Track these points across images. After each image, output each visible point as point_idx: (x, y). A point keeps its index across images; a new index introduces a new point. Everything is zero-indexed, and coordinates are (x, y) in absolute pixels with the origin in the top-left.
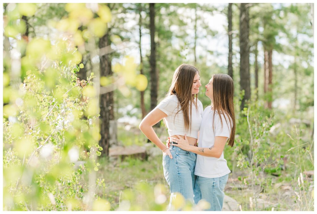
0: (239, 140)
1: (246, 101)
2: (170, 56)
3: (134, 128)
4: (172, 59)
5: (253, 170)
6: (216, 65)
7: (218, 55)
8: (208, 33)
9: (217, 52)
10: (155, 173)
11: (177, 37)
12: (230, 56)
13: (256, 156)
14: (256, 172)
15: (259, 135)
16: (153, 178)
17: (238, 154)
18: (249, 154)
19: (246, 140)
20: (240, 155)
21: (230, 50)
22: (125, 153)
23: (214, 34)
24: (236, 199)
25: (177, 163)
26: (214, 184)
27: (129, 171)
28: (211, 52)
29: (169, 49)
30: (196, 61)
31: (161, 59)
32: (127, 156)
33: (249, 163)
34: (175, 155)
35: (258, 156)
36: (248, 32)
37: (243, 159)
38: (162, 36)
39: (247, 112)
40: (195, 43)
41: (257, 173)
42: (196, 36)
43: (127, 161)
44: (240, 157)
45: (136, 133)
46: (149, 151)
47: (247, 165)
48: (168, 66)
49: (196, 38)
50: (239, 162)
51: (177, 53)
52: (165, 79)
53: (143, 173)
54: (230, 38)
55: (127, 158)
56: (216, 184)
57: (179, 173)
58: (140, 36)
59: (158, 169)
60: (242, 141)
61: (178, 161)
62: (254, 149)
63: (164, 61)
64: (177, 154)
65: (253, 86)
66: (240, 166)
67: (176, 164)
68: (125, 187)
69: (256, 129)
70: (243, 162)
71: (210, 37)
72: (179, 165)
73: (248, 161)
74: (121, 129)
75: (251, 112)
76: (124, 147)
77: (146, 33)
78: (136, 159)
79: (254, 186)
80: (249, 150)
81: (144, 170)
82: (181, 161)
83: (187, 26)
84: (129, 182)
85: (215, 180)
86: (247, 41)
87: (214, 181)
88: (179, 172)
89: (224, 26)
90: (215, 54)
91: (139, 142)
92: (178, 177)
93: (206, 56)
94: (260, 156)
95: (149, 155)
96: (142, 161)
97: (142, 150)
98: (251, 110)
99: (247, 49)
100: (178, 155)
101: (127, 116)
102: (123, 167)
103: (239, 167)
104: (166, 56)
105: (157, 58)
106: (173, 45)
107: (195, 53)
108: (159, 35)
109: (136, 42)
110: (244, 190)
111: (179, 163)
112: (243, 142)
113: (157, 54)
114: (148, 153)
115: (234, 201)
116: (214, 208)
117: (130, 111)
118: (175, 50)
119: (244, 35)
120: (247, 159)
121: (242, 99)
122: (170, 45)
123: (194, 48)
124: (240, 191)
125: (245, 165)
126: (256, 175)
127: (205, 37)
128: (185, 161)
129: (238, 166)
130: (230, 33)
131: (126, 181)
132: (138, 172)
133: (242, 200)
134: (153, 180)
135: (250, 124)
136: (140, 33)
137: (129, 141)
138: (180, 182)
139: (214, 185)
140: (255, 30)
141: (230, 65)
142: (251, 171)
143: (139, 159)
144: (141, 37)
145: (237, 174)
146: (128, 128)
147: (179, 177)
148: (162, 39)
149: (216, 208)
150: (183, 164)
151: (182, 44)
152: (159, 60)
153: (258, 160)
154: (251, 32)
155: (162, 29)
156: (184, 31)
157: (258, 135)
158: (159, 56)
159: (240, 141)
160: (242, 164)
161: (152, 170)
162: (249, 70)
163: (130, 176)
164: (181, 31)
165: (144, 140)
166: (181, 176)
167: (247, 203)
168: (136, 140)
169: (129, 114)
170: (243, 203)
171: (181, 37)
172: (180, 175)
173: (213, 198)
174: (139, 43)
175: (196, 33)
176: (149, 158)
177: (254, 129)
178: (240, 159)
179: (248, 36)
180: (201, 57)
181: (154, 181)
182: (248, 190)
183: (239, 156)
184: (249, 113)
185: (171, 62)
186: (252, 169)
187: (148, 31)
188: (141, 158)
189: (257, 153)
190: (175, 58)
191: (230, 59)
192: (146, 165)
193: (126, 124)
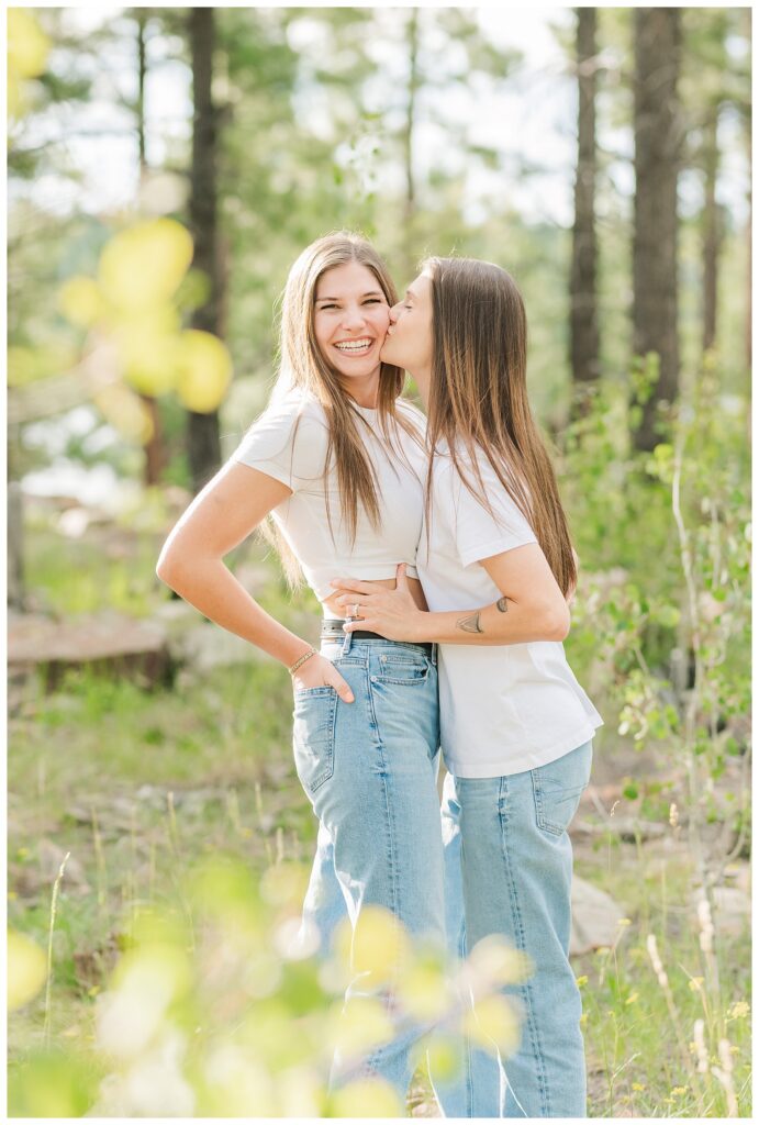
0: (630, 605)
1: (662, 406)
2: (286, 173)
3: (103, 524)
4: (294, 185)
5: (698, 751)
6: (514, 220)
7: (527, 171)
8: (475, 64)
9: (519, 156)
10: (211, 752)
11: (323, 78)
12: (585, 182)
13: (715, 683)
14: (711, 763)
15: (730, 582)
16: (199, 776)
17: (626, 674)
18: (672, 666)
19: (663, 604)
20: (636, 676)
21: (588, 150)
22: (65, 650)
23: (501, 65)
24: (608, 891)
25: (374, 725)
26: (506, 806)
27: (86, 740)
28: (489, 156)
29: (279, 134)
30: (411, 195)
31: (244, 185)
32: (75, 665)
33: (676, 718)
34: (364, 686)
35: (721, 685)
36: (676, 62)
37: (649, 694)
38: (247, 76)
39: (672, 469)
40: (410, 110)
41: (715, 764)
42: (414, 72)
43: (71, 691)
44: (633, 688)
45: (117, 550)
46: (180, 640)
47: (667, 724)
48: (276, 223)
49: (416, 82)
50: (628, 711)
51: (318, 156)
52: (259, 285)
53: (151, 752)
54: (588, 87)
55: (72, 678)
56: (511, 809)
57: (382, 774)
58: (143, 71)
59: (227, 732)
60: (645, 609)
61: (382, 717)
62: (703, 651)
63: (258, 197)
64: (374, 678)
65: (690, 326)
66: (634, 729)
67: (369, 730)
68: (67, 818)
69: (714, 551)
70: (648, 710)
71: (482, 80)
72: (388, 735)
73: (672, 709)
74: (44, 530)
75: (692, 466)
76: (54, 617)
77: (169, 57)
78: (117, 682)
79: (700, 827)
80: (674, 645)
81: (155, 737)
82: (392, 715)
83: (370, 26)
84: (83, 797)
85: (506, 790)
86: (672, 110)
87: (503, 795)
88: (383, 766)
89: (554, 28)
90: (510, 165)
91: (131, 595)
92: (377, 794)
93: (462, 177)
94: (730, 682)
95: (182, 664)
96: (149, 691)
97: (147, 637)
98: (689, 452)
99: (668, 149)
100: (378, 687)
101: (66, 461)
102: (53, 721)
103: (629, 736)
104: (264, 174)
105: (221, 184)
106: (297, 117)
107: (408, 159)
108: (233, 69)
109: (122, 102)
110: (651, 846)
111: (386, 725)
112: (652, 610)
113: (223, 163)
114: (177, 652)
115: (600, 897)
116: (511, 920)
117: (82, 439)
118: (313, 142)
119: (656, 81)
120: (668, 696)
121: (643, 397)
122: (287, 118)
123: (405, 135)
124: (626, 848)
125: (660, 724)
126: (714, 774)
127: (461, 79)
128: (413, 713)
129: (623, 729)
130: (588, 68)
131: (71, 790)
132: (126, 745)
133: (641, 892)
134: (203, 786)
135: (686, 528)
136: (142, 54)
137: (84, 592)
138: (386, 815)
139: (505, 809)
140: (709, 49)
141: (584, 224)
142: (689, 755)
143: (132, 680)
144: (147, 77)
145: (611, 765)
146: (74, 524)
147: (383, 791)
148: (252, 90)
149: (524, 921)
150: (404, 728)
151: (346, 110)
152: (231, 192)
153: (721, 701)
154: (689, 64)
155: (251, 42)
156: (356, 46)
157: (725, 577)
158: (234, 174)
159: (637, 608)
160: (643, 721)
161: (197, 739)
162: (675, 246)
163: (90, 769)
164: (341, 47)
165: (156, 587)
166: (393, 790)
167: (665, 908)
168: (118, 587)
169: (77, 452)
170: (646, 912)
171: (345, 81)
172: (391, 780)
173: (503, 876)
174: (137, 107)
175: (413, 59)
176: (183, 679)
177: (706, 555)
178: (634, 697)
179: (674, 82)
180: (438, 180)
181: (208, 794)
182: (668, 843)
183: (629, 682)
184: (683, 469)
185: (290, 202)
186: (694, 745)
187: (178, 44)
188: (142, 680)
189: (716, 667)
190: (308, 180)
191: (584, 194)
192: (165, 712)
193: (64, 504)
